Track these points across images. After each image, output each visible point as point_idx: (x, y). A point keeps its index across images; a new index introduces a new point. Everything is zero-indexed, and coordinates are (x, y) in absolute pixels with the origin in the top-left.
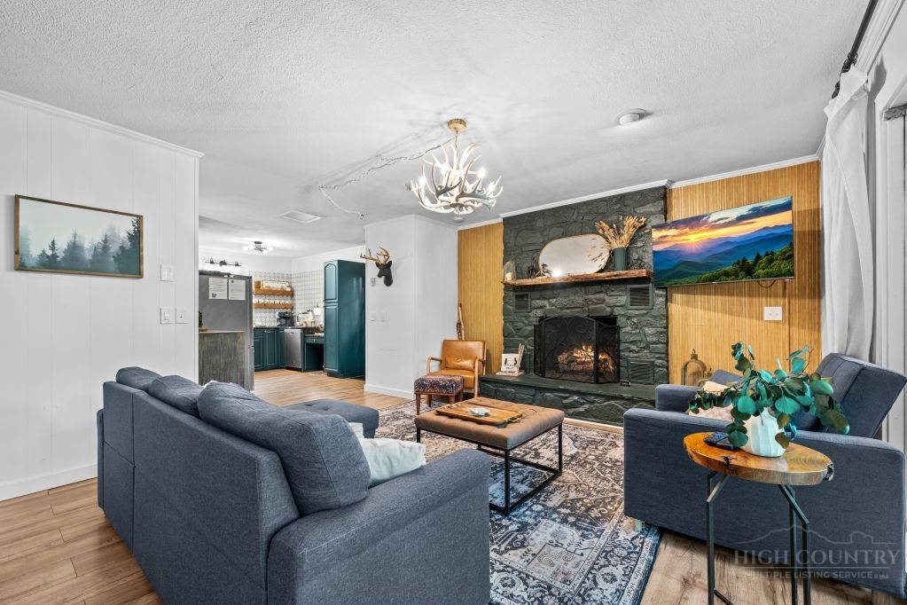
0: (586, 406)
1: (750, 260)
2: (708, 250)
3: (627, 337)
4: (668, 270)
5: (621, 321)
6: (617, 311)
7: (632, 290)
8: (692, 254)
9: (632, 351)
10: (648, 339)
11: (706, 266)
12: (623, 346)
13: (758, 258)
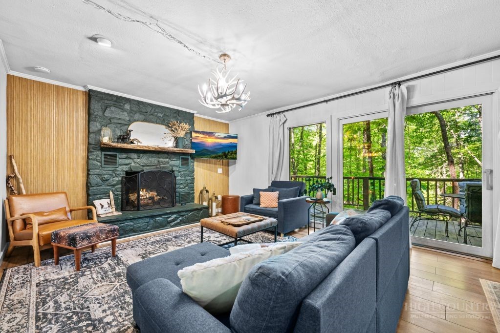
0: (180, 218)
1: (227, 153)
2: (214, 146)
3: (179, 181)
4: (200, 152)
5: (176, 173)
6: (175, 169)
7: (182, 158)
8: (208, 147)
9: (181, 188)
10: (188, 182)
11: (213, 152)
12: (177, 186)
13: (229, 152)
